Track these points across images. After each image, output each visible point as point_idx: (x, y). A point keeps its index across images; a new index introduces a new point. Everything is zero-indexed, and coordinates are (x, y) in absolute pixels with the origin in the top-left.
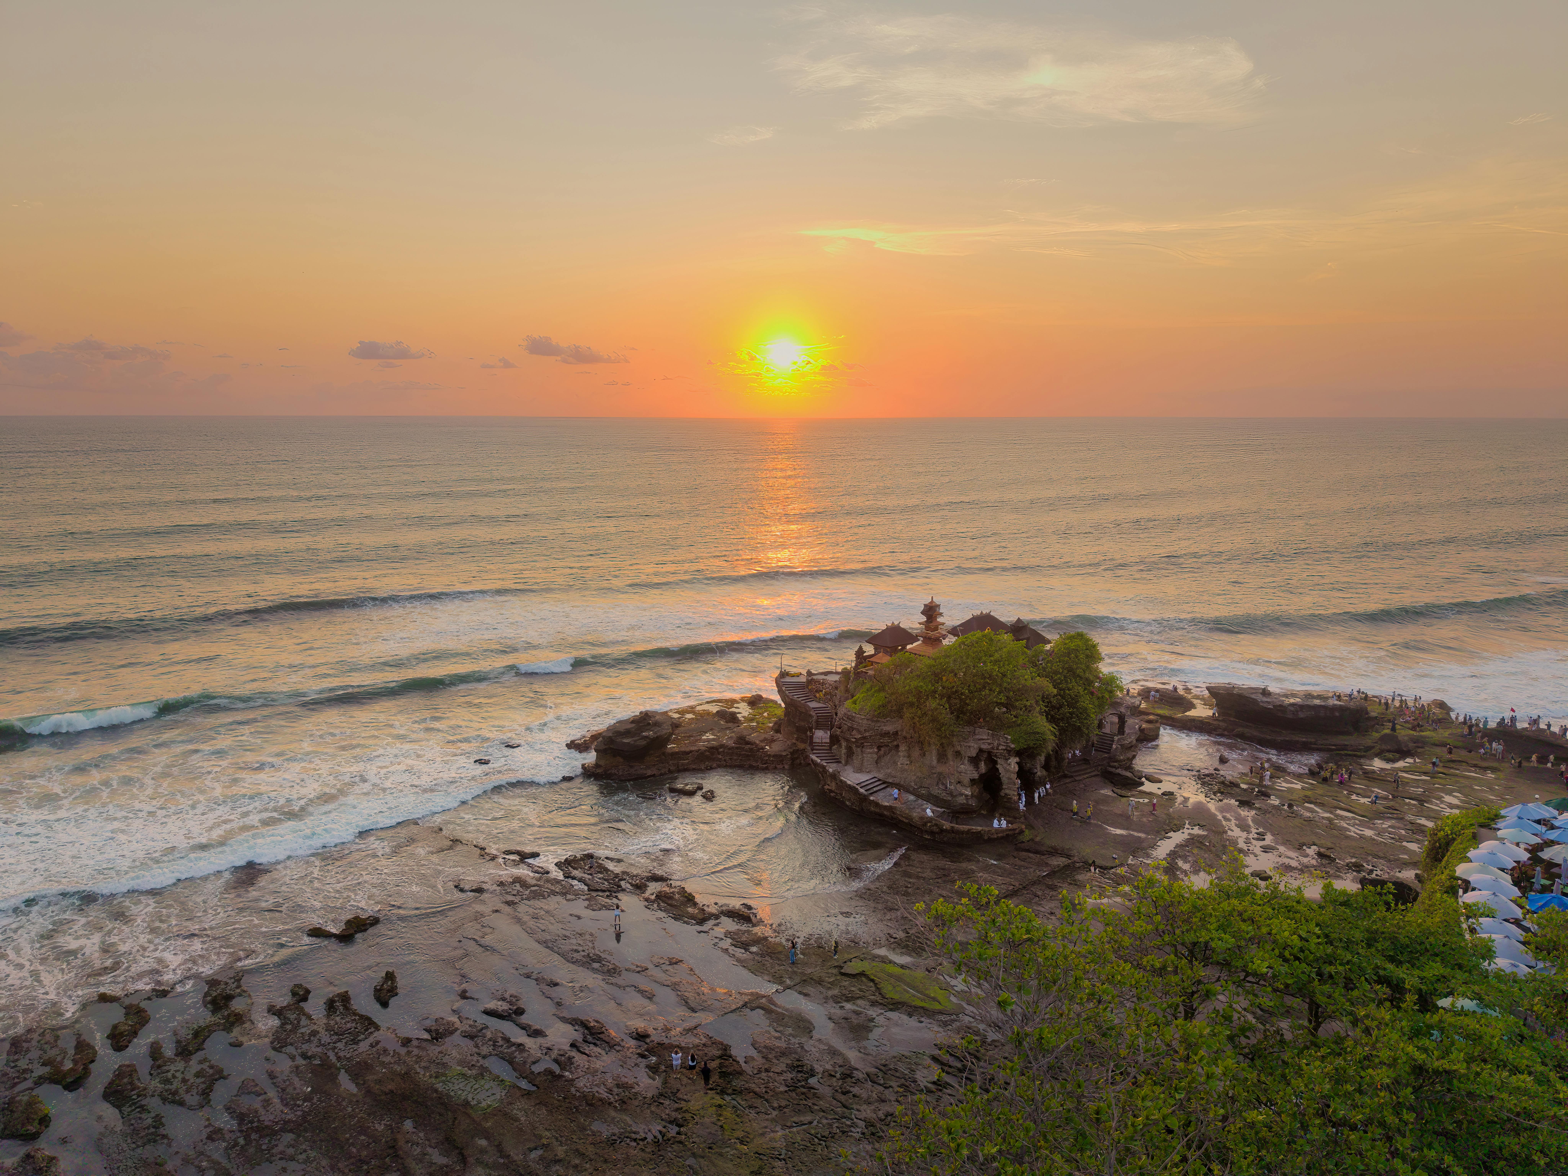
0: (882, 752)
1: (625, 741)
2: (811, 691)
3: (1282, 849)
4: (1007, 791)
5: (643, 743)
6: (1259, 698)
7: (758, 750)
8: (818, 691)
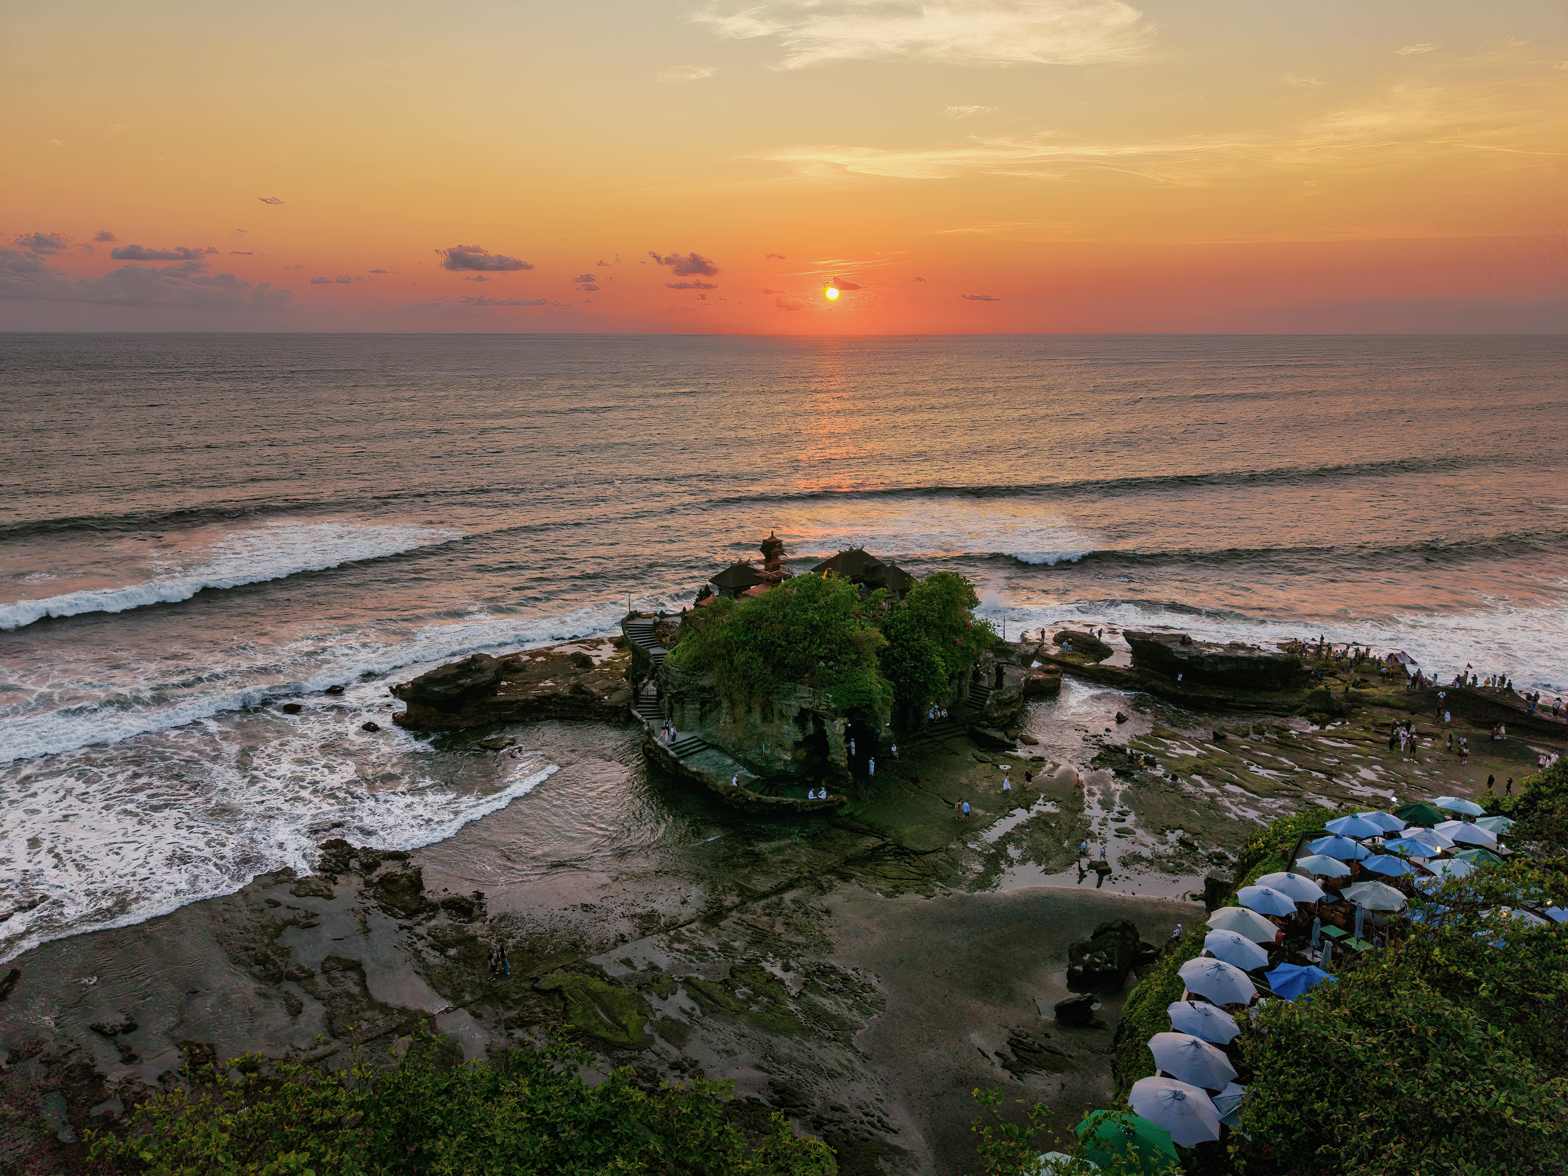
0: (707, 708)
1: (436, 689)
2: (657, 635)
4: (834, 756)
5: (457, 691)
7: (593, 701)
8: (664, 636)
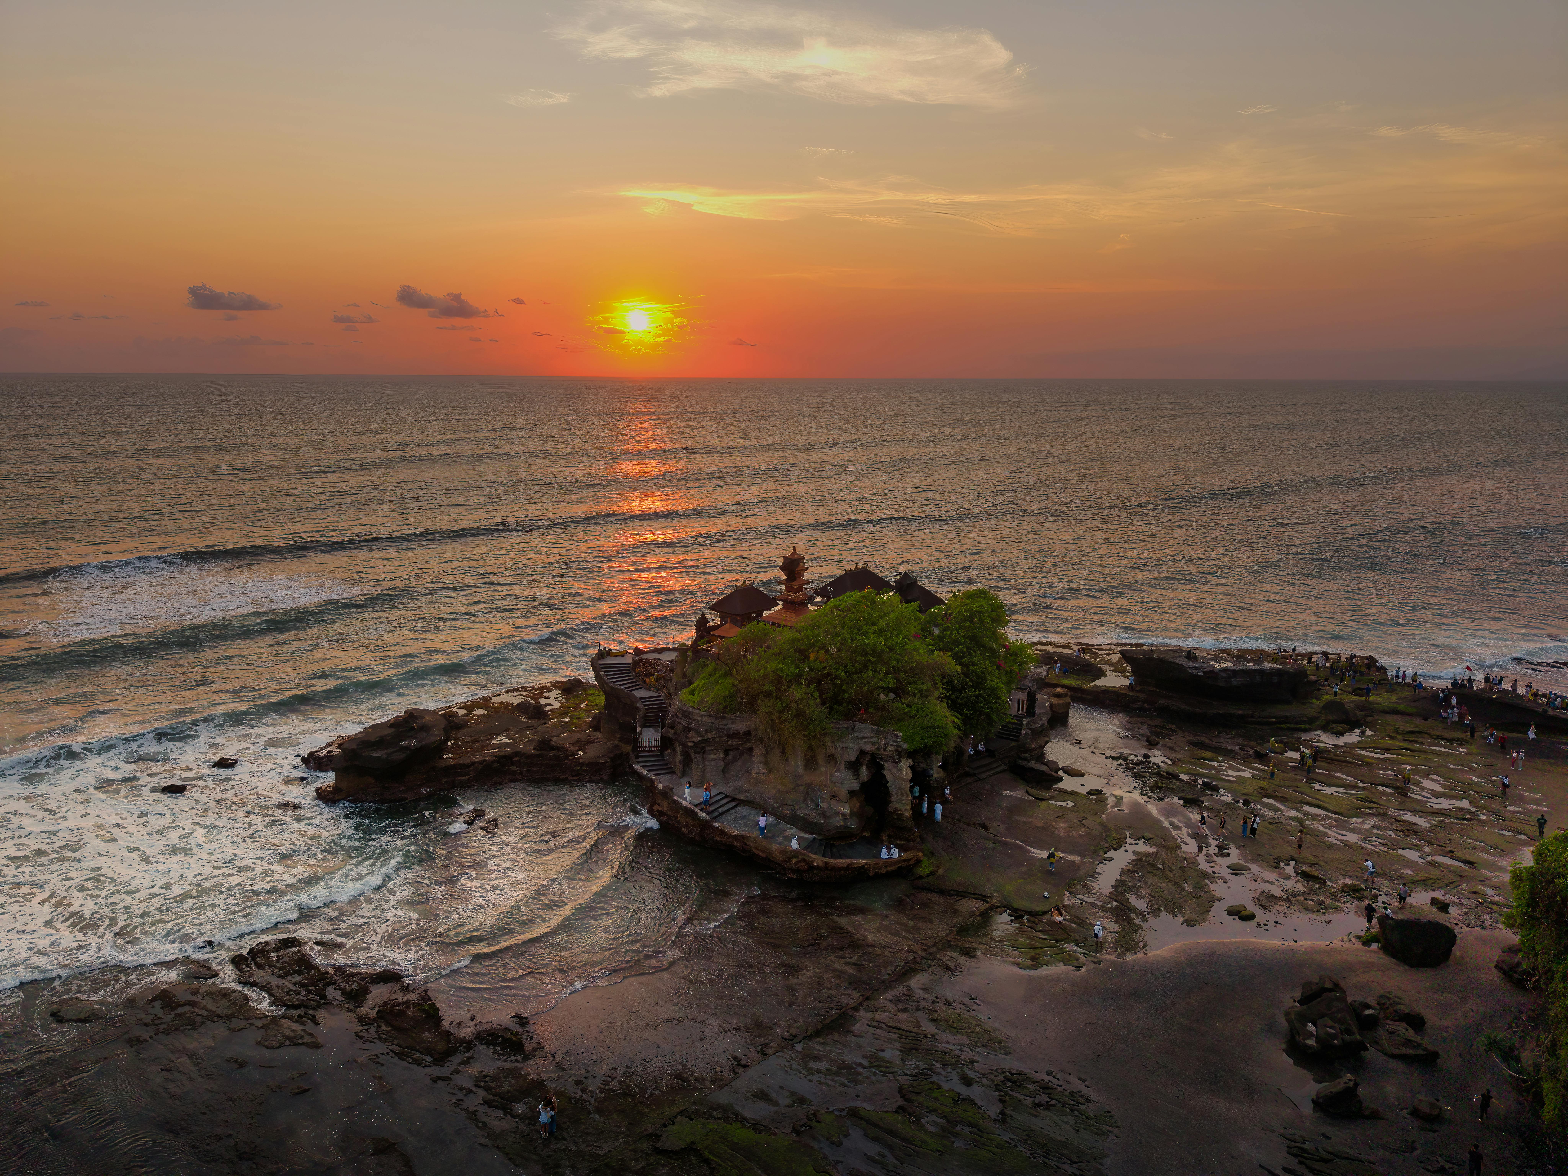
0: (730, 757)
1: (375, 754)
2: (638, 675)
3: (1254, 868)
4: (898, 806)
5: (401, 756)
6: (1184, 662)
7: (567, 758)
8: (648, 675)
